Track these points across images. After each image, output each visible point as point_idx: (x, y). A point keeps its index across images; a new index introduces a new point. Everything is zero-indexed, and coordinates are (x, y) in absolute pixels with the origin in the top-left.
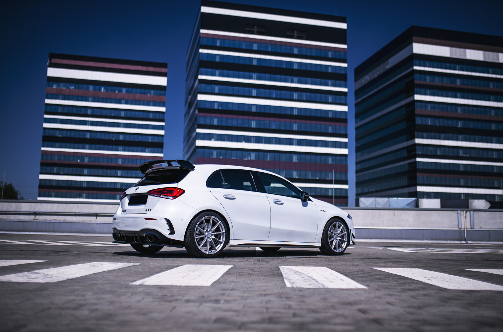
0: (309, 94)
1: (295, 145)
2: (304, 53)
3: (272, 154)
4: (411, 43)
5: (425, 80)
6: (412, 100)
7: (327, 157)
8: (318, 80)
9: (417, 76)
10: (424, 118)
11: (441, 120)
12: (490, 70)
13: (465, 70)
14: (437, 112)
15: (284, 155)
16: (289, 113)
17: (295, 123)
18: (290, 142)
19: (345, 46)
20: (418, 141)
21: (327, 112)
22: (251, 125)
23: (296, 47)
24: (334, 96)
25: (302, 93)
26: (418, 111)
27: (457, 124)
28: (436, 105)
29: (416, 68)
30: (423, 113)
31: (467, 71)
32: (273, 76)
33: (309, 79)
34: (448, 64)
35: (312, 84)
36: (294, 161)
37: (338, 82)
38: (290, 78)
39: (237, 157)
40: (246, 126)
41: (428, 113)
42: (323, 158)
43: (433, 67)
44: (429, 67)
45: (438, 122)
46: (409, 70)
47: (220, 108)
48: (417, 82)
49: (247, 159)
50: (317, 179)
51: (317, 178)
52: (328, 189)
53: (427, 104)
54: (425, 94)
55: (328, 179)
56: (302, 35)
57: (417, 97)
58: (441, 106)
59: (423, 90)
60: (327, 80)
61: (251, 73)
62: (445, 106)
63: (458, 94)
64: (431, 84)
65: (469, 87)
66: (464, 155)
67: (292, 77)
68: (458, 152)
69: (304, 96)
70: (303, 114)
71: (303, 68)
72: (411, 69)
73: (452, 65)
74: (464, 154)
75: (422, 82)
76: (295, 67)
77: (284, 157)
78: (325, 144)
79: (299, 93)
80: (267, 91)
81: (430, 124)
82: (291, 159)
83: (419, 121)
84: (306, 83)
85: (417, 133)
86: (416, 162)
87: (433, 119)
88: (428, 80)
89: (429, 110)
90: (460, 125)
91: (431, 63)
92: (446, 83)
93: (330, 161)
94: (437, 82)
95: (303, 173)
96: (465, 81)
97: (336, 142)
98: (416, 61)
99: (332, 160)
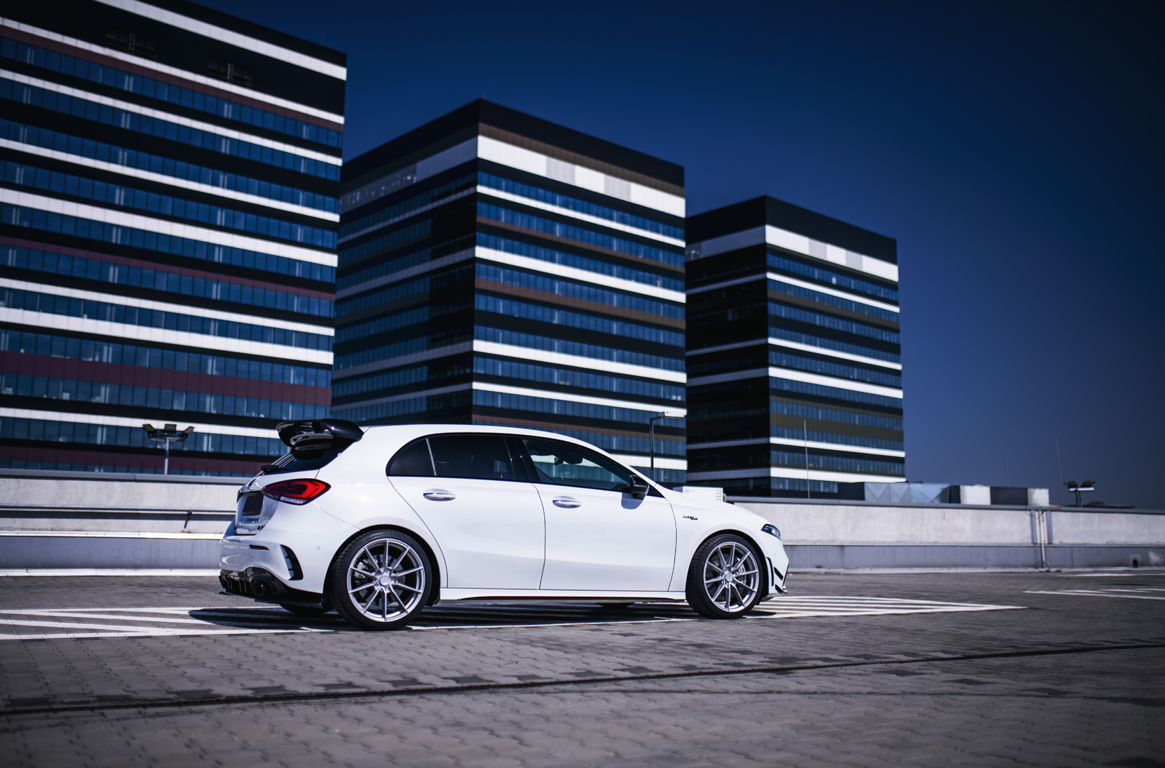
0: (252, 217)
1: (214, 335)
2: (246, 120)
3: (157, 352)
4: (474, 135)
5: (498, 218)
6: (470, 256)
7: (286, 367)
9: (482, 207)
10: (490, 299)
11: (524, 306)
12: (615, 214)
13: (571, 207)
14: (516, 288)
15: (184, 356)
16: (201, 255)
17: (218, 282)
18: (202, 326)
19: (340, 120)
20: (480, 346)
21: (291, 262)
22: (107, 275)
23: (229, 102)
24: (309, 229)
25: (238, 213)
26: (481, 282)
27: (552, 317)
28: (516, 273)
29: (481, 189)
30: (491, 288)
31: (575, 209)
32: (169, 162)
33: (255, 183)
34: (541, 191)
35: (260, 194)
36: (209, 372)
37: (319, 197)
38: (210, 173)
39: (65, 354)
40: (93, 276)
41: (499, 289)
42: (278, 368)
43: (514, 192)
44: (507, 190)
45: (517, 310)
46: (466, 193)
47: (26, 224)
48: (481, 219)
49: (91, 360)
50: (262, 418)
51: (262, 416)
53: (498, 269)
54: (496, 247)
55: (285, 419)
56: (246, 77)
57: (482, 252)
58: (524, 275)
59: (492, 239)
60: (296, 191)
61: (114, 148)
62: (532, 277)
63: (557, 256)
64: (509, 227)
65: (578, 244)
66: (562, 383)
67: (215, 171)
68: (550, 376)
69: (241, 220)
70: (237, 262)
71: (244, 154)
72: (471, 191)
73: (549, 194)
74: (562, 379)
75: (492, 222)
76: (225, 149)
77: (183, 362)
78: (284, 338)
79: (231, 212)
80: (154, 196)
81: (501, 311)
82: (203, 366)
83: (481, 303)
84: (247, 191)
85: (478, 329)
86: (471, 390)
87: (508, 302)
88: (504, 219)
89: (501, 282)
90: (557, 318)
91: (511, 183)
92: (535, 228)
93: (292, 377)
94: (520, 224)
95: (229, 402)
96: (571, 230)
97: (308, 334)
98: (482, 175)
99: (297, 376)
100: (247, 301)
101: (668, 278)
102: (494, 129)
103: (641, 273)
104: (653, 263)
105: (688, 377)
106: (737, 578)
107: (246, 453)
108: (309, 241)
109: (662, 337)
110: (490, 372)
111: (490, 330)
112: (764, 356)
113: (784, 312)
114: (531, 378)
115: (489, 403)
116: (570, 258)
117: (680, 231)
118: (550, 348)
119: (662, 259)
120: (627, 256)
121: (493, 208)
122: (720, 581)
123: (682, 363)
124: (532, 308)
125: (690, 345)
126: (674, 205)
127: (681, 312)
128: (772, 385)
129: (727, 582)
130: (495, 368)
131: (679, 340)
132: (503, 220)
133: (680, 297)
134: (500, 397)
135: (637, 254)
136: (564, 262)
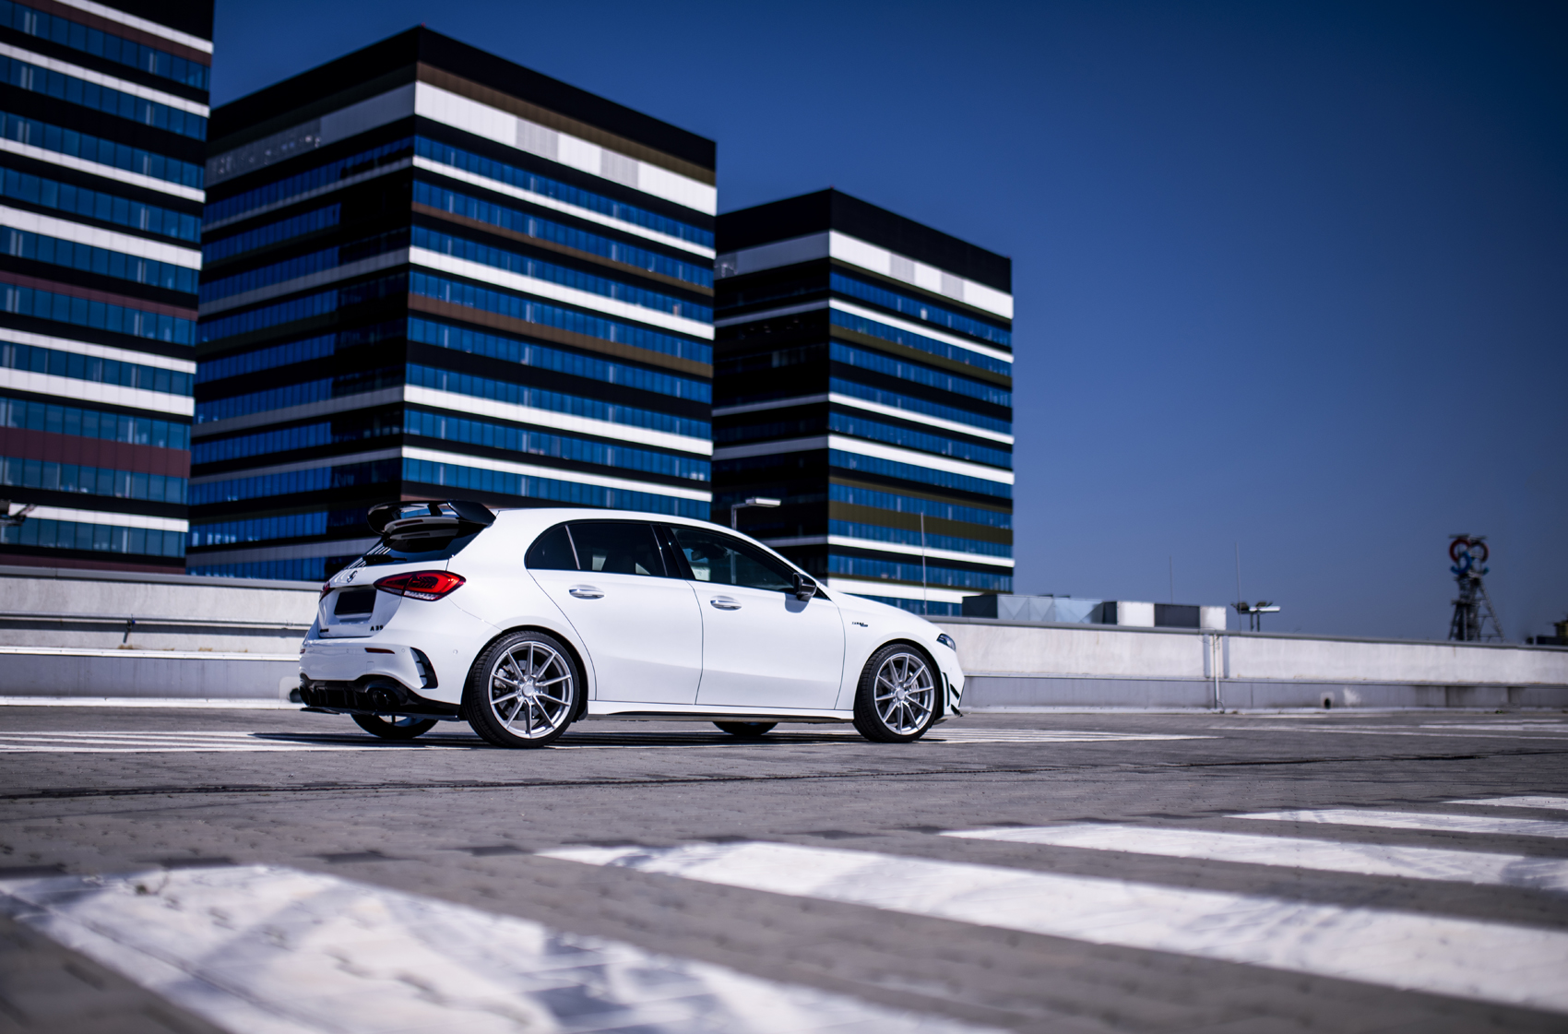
0: (69, 189)
1: (10, 367)
2: (60, 39)
4: (411, 79)
5: (444, 206)
6: (401, 261)
7: (122, 417)
8: (106, 145)
9: (420, 187)
10: (431, 325)
11: (479, 337)
12: (615, 207)
13: (551, 193)
14: (468, 311)
17: (15, 287)
19: (206, 47)
20: (414, 394)
21: (130, 260)
24: (158, 211)
25: (46, 182)
26: (416, 300)
27: (521, 355)
28: (469, 288)
29: (420, 162)
30: (431, 309)
31: (557, 197)
33: (73, 137)
34: (508, 168)
35: (81, 154)
37: (174, 164)
38: (3, 118)
41: (443, 312)
42: (108, 420)
43: (468, 168)
44: (457, 165)
45: (470, 343)
46: (396, 166)
48: (419, 207)
50: (84, 495)
51: (85, 490)
52: (121, 528)
53: (442, 281)
54: (441, 249)
55: (119, 495)
57: (418, 256)
58: (480, 291)
59: (433, 236)
60: (138, 152)
62: (491, 294)
63: (530, 265)
64: (459, 220)
65: (560, 248)
66: (533, 451)
67: (12, 116)
68: (518, 440)
69: (53, 192)
70: (45, 256)
71: (56, 93)
72: (404, 163)
73: (520, 173)
74: (532, 446)
75: (435, 212)
76: (26, 82)
78: (119, 375)
81: (446, 344)
83: (416, 331)
85: (412, 368)
86: (400, 459)
87: (457, 331)
88: (451, 207)
89: (446, 301)
90: (527, 356)
91: (463, 154)
92: (499, 223)
93: (132, 434)
94: (476, 217)
95: (32, 468)
96: (551, 226)
97: (155, 370)
98: (420, 141)
99: (139, 431)
100: (61, 317)
101: (690, 302)
102: (440, 73)
103: (650, 294)
104: (668, 279)
105: (716, 446)
106: (910, 696)
107: (59, 545)
108: (157, 230)
109: (679, 388)
110: (428, 433)
111: (429, 371)
112: (821, 418)
113: (852, 357)
114: (488, 442)
115: (425, 479)
116: (549, 267)
117: (709, 235)
118: (517, 400)
119: (681, 275)
120: (630, 268)
121: (437, 191)
122: (891, 699)
123: (706, 426)
124: (491, 340)
125: (719, 400)
126: (701, 197)
127: (707, 352)
128: (833, 462)
129: (899, 700)
130: (436, 426)
131: (703, 393)
132: (451, 209)
133: (706, 331)
134: (442, 469)
135: (646, 265)
136: (540, 275)
